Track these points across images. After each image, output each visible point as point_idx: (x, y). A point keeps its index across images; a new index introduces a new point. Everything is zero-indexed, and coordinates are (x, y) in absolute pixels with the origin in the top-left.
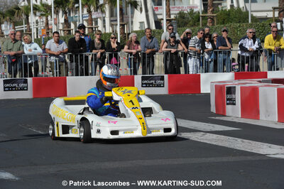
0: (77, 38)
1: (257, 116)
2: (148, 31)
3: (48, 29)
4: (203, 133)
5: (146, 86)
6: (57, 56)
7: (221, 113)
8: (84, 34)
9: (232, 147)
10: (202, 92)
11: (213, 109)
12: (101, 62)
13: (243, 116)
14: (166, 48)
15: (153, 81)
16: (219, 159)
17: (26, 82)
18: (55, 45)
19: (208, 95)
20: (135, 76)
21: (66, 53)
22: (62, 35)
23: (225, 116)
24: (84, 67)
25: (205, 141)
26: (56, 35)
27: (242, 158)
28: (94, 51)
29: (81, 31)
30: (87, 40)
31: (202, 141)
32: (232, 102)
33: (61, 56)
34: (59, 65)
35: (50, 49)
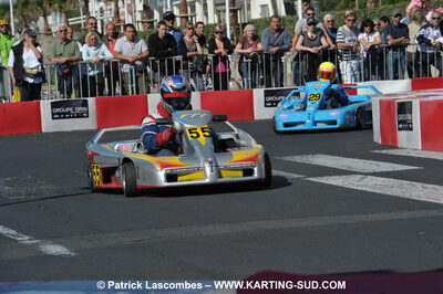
0: (161, 34)
2: (275, 20)
3: (119, 21)
4: (361, 176)
5: (272, 106)
6: (133, 63)
7: (390, 143)
8: (172, 28)
9: (407, 196)
11: (377, 138)
12: (200, 69)
13: (425, 147)
14: (303, 44)
16: (386, 216)
17: (85, 104)
18: (129, 44)
20: (254, 90)
22: (141, 29)
23: (397, 148)
25: (364, 189)
26: (129, 29)
29: (169, 23)
30: (177, 36)
31: (359, 188)
32: (407, 126)
33: (138, 63)
34: (137, 78)
35: (120, 53)
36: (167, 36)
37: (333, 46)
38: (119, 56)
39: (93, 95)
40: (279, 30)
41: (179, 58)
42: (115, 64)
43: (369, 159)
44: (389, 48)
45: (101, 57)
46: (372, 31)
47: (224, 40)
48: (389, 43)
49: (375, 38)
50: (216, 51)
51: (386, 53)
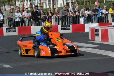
0: (35, 11)
1: (107, 41)
2: (64, 7)
3: (24, 7)
4: (86, 48)
5: (63, 30)
7: (93, 40)
8: (37, 9)
9: (97, 53)
10: (85, 31)
11: (90, 38)
12: (45, 20)
13: (102, 41)
15: (66, 28)
16: (92, 58)
17: (15, 28)
18: (27, 13)
19: (88, 33)
22: (29, 9)
23: (95, 41)
24: (38, 22)
26: (27, 9)
27: (102, 58)
29: (37, 8)
30: (39, 11)
31: (85, 51)
32: (97, 35)
34: (28, 22)
35: (24, 15)
36: (36, 11)
37: (79, 15)
38: (24, 16)
39: (17, 26)
40: (65, 10)
41: (39, 17)
42: (23, 18)
44: (93, 15)
46: (89, 11)
47: (51, 13)
48: (93, 14)
49: (89, 13)
50: (49, 15)
51: (92, 16)
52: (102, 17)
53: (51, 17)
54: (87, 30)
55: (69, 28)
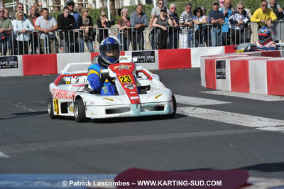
0: (66, 15)
1: (247, 89)
2: (139, 7)
3: (38, 6)
4: (193, 108)
5: (137, 62)
6: (47, 33)
7: (212, 87)
8: (72, 11)
9: (222, 121)
10: (192, 67)
11: (203, 84)
12: (91, 38)
13: (233, 90)
14: (157, 23)
15: (144, 57)
16: (209, 133)
17: (16, 59)
18: (45, 21)
19: (198, 70)
20: (126, 52)
21: (56, 30)
23: (216, 90)
24: (74, 44)
26: (45, 11)
27: (232, 132)
28: (81, 27)
29: (70, 8)
30: (75, 16)
31: (192, 116)
32: (222, 76)
33: (50, 33)
34: (50, 43)
35: (39, 27)
36: (70, 16)
37: (176, 25)
38: (39, 29)
39: (21, 53)
40: (142, 14)
41: (77, 30)
42: (35, 33)
43: (198, 97)
45: (27, 29)
48: (212, 22)
49: (203, 20)
51: (210, 29)
52: (233, 31)
53: (106, 31)
54: (196, 62)
55: (152, 57)
